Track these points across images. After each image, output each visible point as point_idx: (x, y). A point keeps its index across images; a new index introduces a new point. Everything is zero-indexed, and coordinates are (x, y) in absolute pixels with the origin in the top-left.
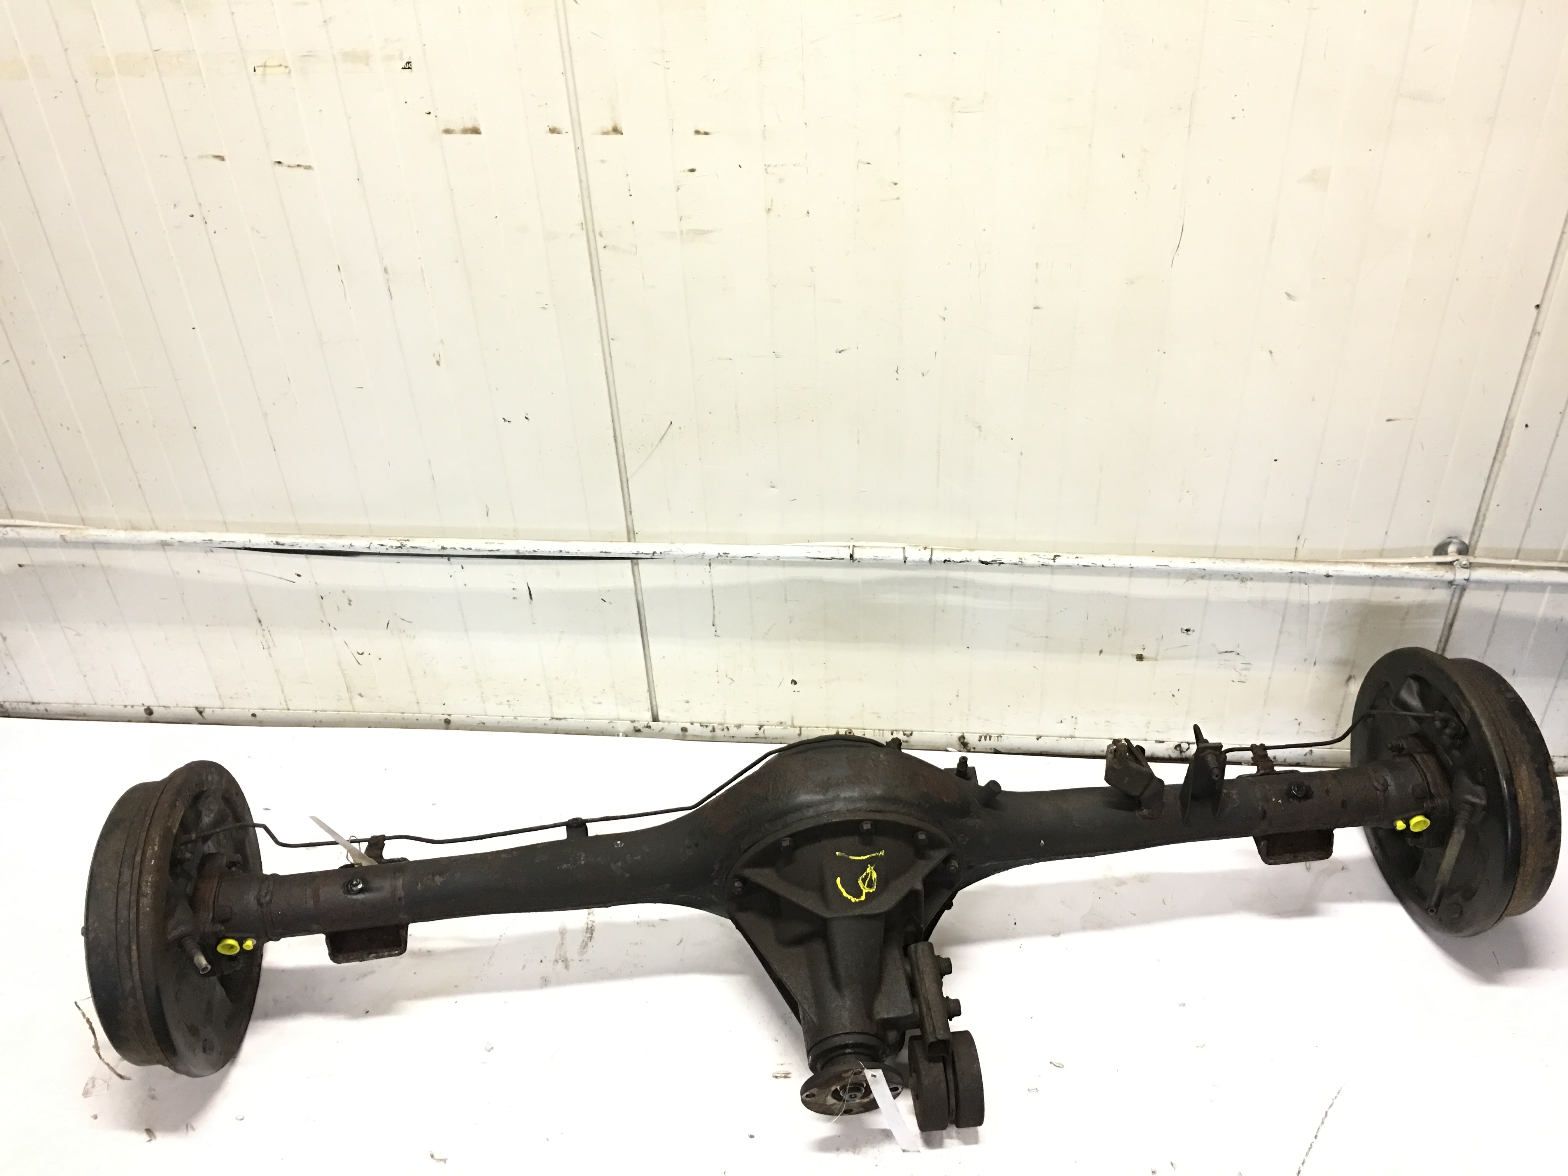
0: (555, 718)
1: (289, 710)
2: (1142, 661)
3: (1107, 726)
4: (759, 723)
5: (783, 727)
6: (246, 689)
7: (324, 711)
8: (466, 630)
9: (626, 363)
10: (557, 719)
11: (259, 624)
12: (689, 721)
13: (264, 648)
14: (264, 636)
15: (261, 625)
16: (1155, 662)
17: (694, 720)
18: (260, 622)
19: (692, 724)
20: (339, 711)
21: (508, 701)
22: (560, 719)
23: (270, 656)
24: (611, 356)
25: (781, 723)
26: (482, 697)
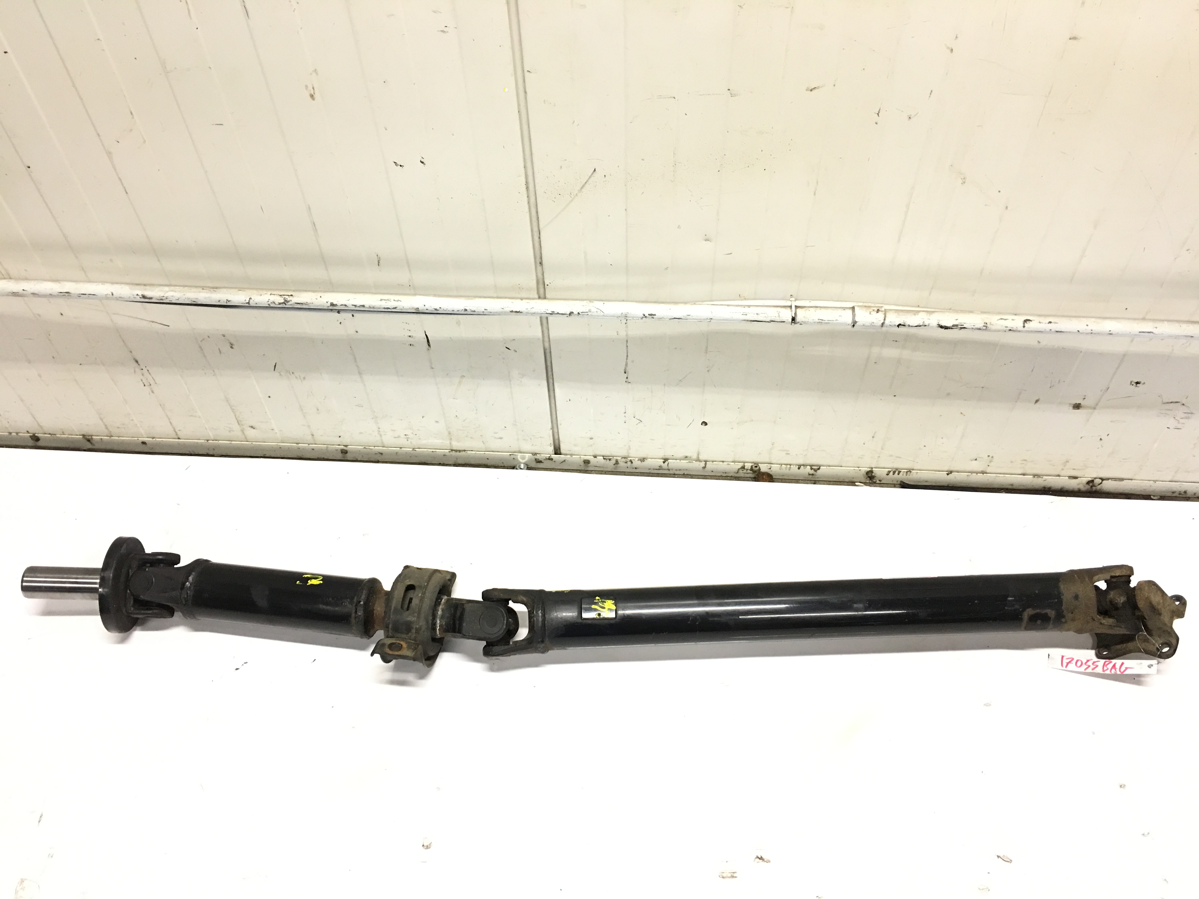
0: (455, 450)
1: (179, 438)
2: (1078, 409)
3: (1023, 464)
4: (664, 457)
5: (688, 461)
6: (132, 420)
7: (216, 440)
8: (360, 374)
9: (544, 101)
10: (456, 451)
11: (136, 364)
12: (592, 454)
13: (145, 385)
14: (143, 375)
15: (139, 365)
16: (1093, 410)
17: (598, 453)
18: (137, 362)
19: (595, 457)
20: (232, 441)
21: (405, 435)
22: (460, 451)
23: (153, 392)
24: (526, 92)
25: (686, 457)
26: (379, 431)
